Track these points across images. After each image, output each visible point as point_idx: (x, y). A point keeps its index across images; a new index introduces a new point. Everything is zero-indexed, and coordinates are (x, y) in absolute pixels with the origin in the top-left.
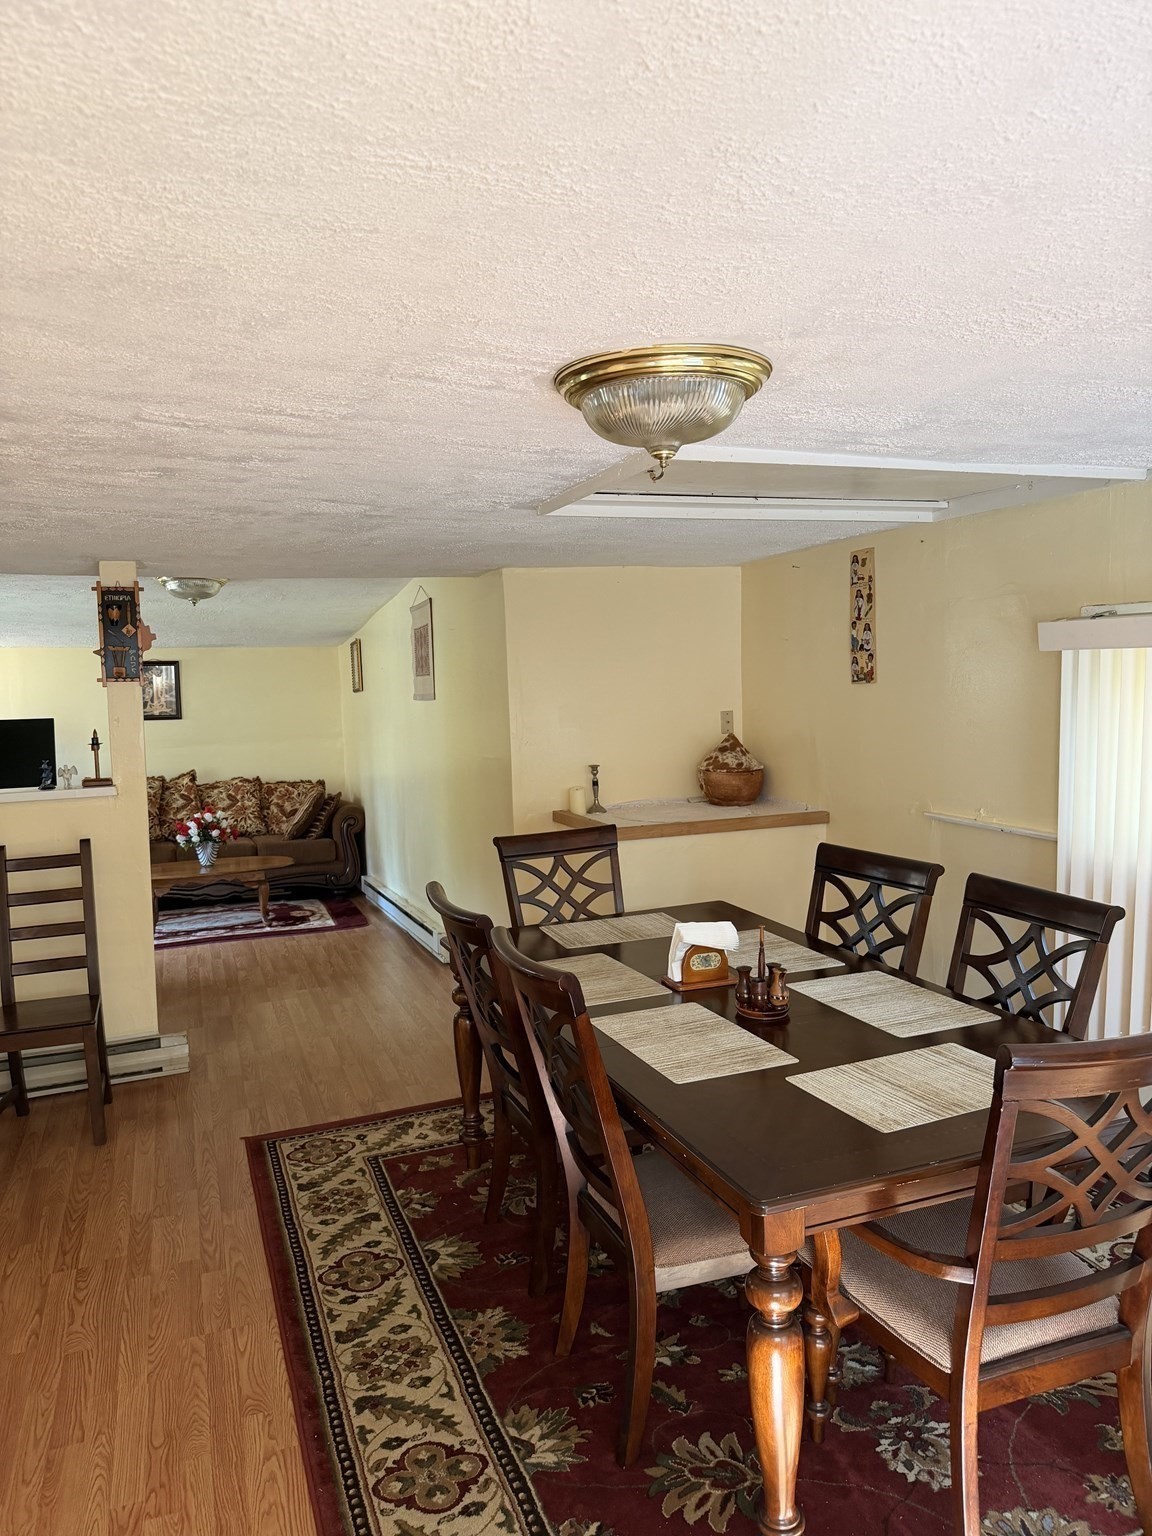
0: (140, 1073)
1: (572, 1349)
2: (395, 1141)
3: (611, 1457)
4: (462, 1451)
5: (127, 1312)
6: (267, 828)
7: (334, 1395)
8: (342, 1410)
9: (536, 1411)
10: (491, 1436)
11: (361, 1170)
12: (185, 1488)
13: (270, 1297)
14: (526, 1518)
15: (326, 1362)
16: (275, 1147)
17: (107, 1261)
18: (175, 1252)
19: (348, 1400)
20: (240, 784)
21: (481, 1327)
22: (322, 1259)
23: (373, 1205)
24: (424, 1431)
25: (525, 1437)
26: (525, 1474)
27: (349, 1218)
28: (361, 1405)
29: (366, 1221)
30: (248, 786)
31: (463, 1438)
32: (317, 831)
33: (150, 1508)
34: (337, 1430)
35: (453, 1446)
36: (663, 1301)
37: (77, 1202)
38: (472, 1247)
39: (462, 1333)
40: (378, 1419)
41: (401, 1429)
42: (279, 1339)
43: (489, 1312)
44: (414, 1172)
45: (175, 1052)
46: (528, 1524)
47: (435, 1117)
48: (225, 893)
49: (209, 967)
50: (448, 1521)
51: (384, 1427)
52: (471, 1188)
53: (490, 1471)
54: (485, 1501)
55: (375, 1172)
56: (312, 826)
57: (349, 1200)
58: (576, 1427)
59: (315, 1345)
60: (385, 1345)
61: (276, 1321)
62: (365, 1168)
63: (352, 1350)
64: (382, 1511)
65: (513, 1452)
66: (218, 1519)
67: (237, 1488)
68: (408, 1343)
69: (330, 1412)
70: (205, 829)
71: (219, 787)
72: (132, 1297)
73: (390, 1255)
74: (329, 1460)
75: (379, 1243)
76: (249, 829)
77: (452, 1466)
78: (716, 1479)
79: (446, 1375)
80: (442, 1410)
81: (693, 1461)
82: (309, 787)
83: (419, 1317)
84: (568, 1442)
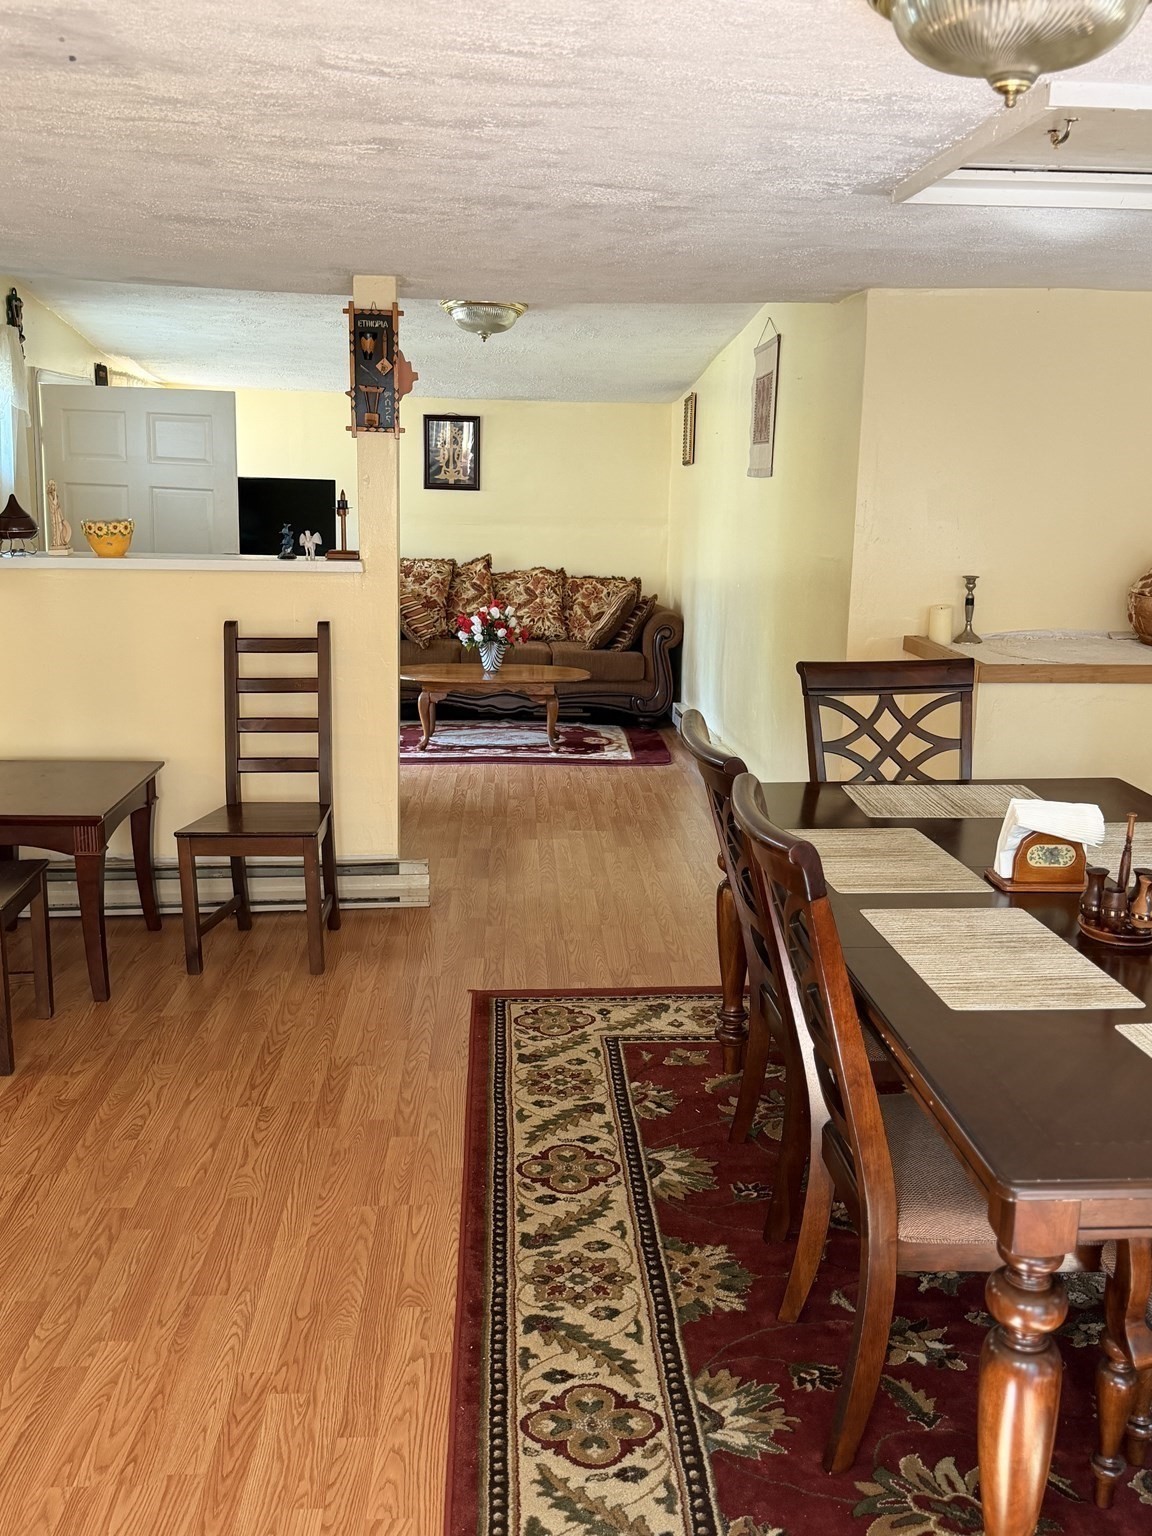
0: (375, 900)
1: (800, 1316)
2: (642, 1023)
3: (817, 1457)
4: (635, 1405)
5: (303, 1163)
6: (568, 633)
7: (503, 1305)
8: (508, 1324)
9: (737, 1379)
10: (675, 1396)
11: (595, 1050)
12: (319, 1369)
13: (458, 1178)
14: (693, 1501)
15: (504, 1266)
16: (504, 1007)
17: (294, 1103)
18: (368, 1107)
19: (518, 1314)
20: (541, 575)
21: (695, 1264)
22: (526, 1146)
23: (600, 1094)
24: (597, 1370)
25: (716, 1407)
26: (703, 1450)
27: (568, 1104)
28: (531, 1323)
29: (587, 1111)
30: (550, 579)
31: (641, 1390)
32: (625, 641)
33: (279, 1381)
34: (497, 1346)
35: (626, 1396)
36: (936, 1284)
37: (278, 1034)
38: (706, 1166)
39: (670, 1267)
40: (546, 1344)
41: (570, 1362)
42: (458, 1229)
43: (709, 1249)
44: (657, 1063)
45: (413, 883)
46: (693, 1508)
47: (696, 1004)
48: (515, 706)
49: (479, 791)
50: (598, 1480)
51: (551, 1355)
52: (720, 1096)
53: (663, 1436)
54: (648, 1468)
55: (611, 1055)
56: (619, 634)
57: (574, 1082)
58: (783, 1411)
59: (496, 1243)
60: (575, 1261)
61: (460, 1206)
62: (600, 1049)
63: (537, 1258)
64: (525, 1449)
65: (697, 1421)
66: (346, 1412)
67: (373, 1383)
68: (603, 1266)
69: (494, 1323)
70: (490, 626)
71: (516, 578)
72: (312, 1148)
73: (606, 1156)
74: (480, 1377)
75: (596, 1139)
76: (546, 632)
77: (619, 1418)
78: (946, 1517)
79: (637, 1313)
80: (624, 1352)
81: (922, 1487)
82: (621, 585)
83: (623, 1236)
84: (767, 1426)
